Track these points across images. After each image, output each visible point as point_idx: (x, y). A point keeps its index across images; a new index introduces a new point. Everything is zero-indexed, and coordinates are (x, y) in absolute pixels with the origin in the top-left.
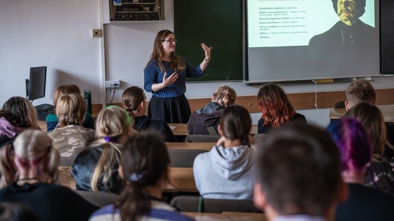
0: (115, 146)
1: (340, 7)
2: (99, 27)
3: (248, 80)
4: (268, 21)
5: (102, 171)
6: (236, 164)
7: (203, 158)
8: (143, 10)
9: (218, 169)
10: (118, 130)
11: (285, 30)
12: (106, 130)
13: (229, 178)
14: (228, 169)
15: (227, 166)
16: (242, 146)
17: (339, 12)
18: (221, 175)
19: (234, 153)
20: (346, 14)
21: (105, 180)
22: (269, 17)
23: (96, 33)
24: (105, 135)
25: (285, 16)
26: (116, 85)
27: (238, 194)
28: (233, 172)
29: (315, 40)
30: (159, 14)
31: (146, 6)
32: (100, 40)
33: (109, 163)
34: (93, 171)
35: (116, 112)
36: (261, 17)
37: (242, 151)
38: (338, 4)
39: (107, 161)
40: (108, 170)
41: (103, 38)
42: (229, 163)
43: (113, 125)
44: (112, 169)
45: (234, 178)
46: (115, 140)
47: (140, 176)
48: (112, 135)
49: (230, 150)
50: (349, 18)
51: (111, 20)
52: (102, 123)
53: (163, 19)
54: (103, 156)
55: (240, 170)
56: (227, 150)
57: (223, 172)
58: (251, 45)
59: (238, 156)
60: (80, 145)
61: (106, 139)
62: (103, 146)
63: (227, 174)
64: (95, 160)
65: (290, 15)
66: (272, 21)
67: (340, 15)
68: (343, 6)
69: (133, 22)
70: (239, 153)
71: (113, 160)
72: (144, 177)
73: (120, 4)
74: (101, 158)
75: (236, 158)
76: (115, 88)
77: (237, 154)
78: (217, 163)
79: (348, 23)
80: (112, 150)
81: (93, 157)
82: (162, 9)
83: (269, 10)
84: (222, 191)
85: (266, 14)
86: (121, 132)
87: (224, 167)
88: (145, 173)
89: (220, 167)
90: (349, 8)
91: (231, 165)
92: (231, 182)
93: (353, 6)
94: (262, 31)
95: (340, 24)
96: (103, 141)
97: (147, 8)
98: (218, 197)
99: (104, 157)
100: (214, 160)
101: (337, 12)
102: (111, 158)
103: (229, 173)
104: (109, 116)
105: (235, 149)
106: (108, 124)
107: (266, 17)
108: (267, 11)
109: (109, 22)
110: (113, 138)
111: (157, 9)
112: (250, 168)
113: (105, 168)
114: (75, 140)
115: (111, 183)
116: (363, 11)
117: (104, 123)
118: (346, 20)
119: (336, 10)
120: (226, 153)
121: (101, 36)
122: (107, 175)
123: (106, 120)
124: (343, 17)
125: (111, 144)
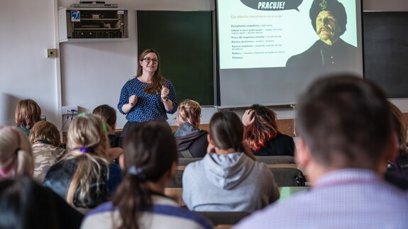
0: (92, 158)
1: (320, 24)
2: (55, 46)
3: (220, 105)
4: (241, 40)
5: (79, 185)
6: (232, 171)
7: (194, 167)
8: (103, 27)
9: (211, 178)
10: (95, 139)
11: (260, 49)
12: (83, 139)
13: (225, 188)
14: (224, 177)
15: (223, 173)
16: (238, 153)
17: (318, 30)
18: (216, 184)
19: (230, 160)
20: (326, 33)
21: (82, 195)
22: (242, 35)
23: (51, 53)
24: (81, 146)
25: (259, 35)
26: (73, 111)
27: (235, 205)
28: (229, 181)
29: (293, 60)
30: (122, 31)
31: (107, 22)
32: (56, 61)
33: (86, 177)
34: (67, 187)
35: (91, 119)
36: (234, 36)
37: (239, 158)
38: (317, 22)
39: (83, 174)
40: (84, 185)
41: (59, 59)
42: (225, 170)
43: (89, 133)
44: (90, 184)
45: (231, 187)
46: (91, 150)
47: (140, 170)
48: (89, 146)
49: (225, 157)
50: (329, 37)
51: (68, 38)
52: (77, 132)
53: (127, 37)
54: (79, 169)
55: (237, 178)
56: (222, 157)
57: (218, 180)
58: (222, 66)
59: (234, 163)
60: (49, 163)
61: (81, 149)
62: (78, 159)
63: (222, 182)
64: (70, 174)
65: (265, 33)
66: (245, 39)
67: (319, 33)
68: (322, 24)
69: (93, 39)
70: (235, 160)
71: (90, 174)
72: (144, 172)
73: (79, 20)
74: (77, 171)
75: (232, 165)
76: (73, 115)
77: (233, 161)
78: (211, 170)
79: (328, 42)
80: (89, 162)
81: (67, 171)
82: (125, 26)
83: (241, 28)
84: (216, 202)
85: (239, 32)
86: (99, 140)
87: (219, 175)
88: (145, 167)
89: (214, 175)
90: (329, 26)
91: (227, 172)
92: (226, 192)
93: (333, 24)
94: (235, 51)
95: (319, 43)
96: (78, 153)
97: (109, 25)
98: (211, 209)
99: (81, 170)
100: (207, 168)
101: (316, 30)
102: (89, 171)
103: (225, 182)
104: (84, 124)
105: (231, 156)
106: (84, 132)
107: (238, 36)
108: (240, 28)
109: (67, 40)
110: (89, 148)
111: (119, 25)
112: (247, 176)
113: (82, 182)
114: (44, 158)
115: (89, 199)
116: (344, 29)
117: (79, 132)
118: (326, 39)
119: (315, 29)
120: (221, 160)
121: (57, 56)
122: (84, 190)
123: (80, 128)
124: (323, 36)
125: (88, 155)
